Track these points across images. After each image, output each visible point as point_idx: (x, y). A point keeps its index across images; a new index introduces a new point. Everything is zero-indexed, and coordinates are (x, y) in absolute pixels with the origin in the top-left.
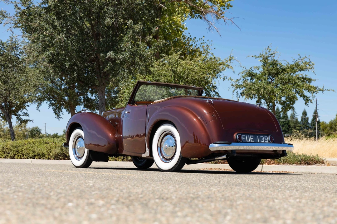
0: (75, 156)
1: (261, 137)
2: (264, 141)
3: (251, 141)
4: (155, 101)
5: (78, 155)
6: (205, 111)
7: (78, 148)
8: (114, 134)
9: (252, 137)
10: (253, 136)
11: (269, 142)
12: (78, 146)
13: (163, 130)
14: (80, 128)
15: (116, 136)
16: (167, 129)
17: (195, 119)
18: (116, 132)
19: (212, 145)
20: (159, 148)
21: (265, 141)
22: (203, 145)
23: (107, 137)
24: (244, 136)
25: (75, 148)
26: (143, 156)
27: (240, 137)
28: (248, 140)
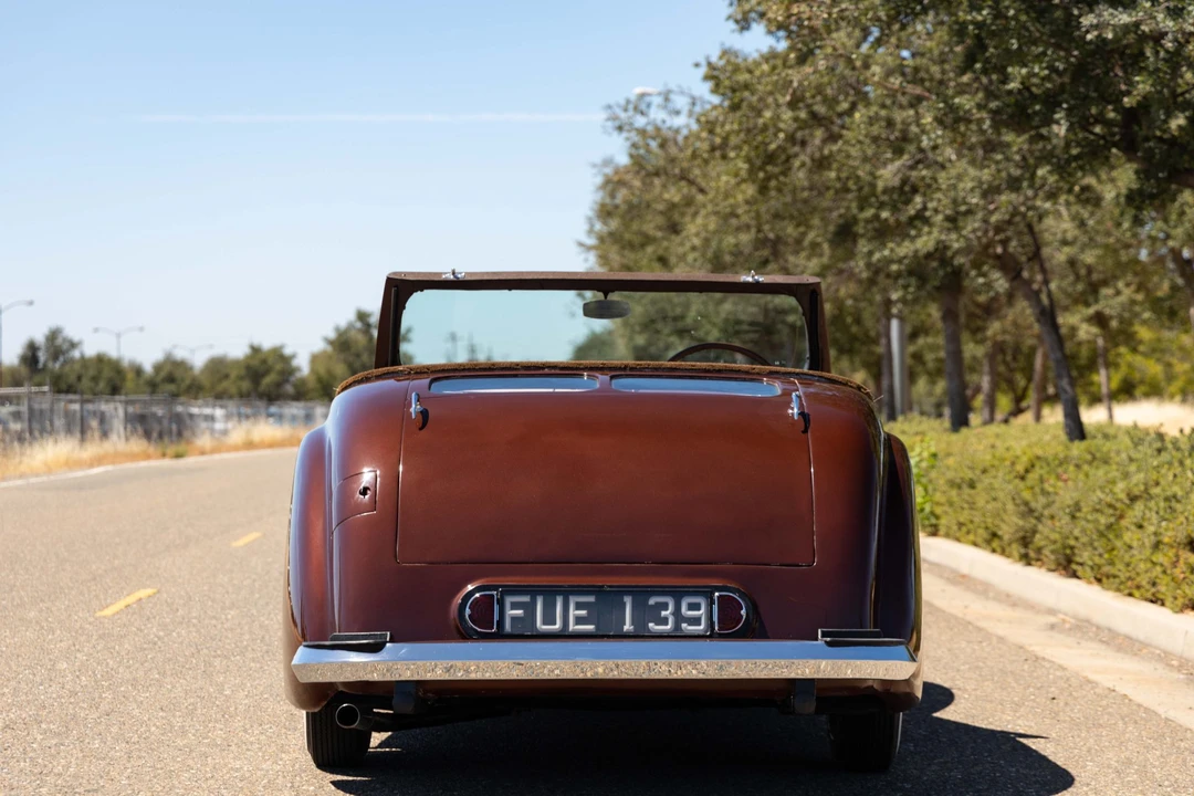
1: (652, 601)
2: (669, 627)
3: (572, 627)
9: (579, 606)
10: (591, 599)
11: (705, 629)
21: (677, 626)
24: (526, 599)
27: (484, 609)
28: (544, 623)
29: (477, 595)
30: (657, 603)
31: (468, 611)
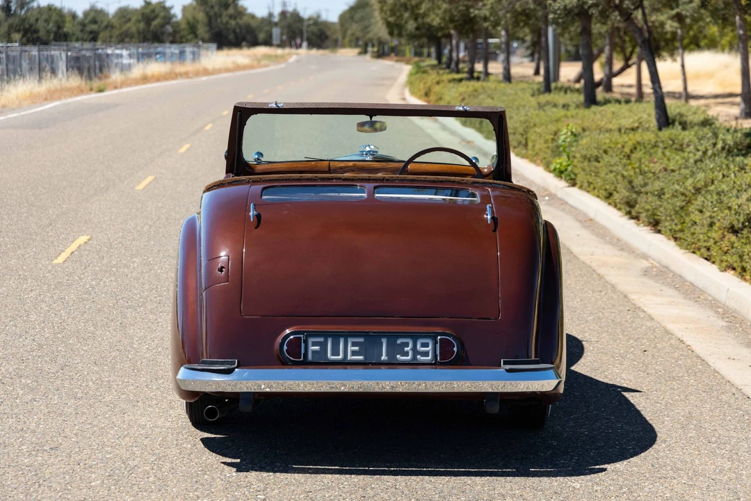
1: (399, 341)
2: (409, 358)
3: (350, 357)
9: (354, 344)
10: (361, 340)
11: (431, 359)
21: (414, 357)
24: (321, 340)
27: (295, 346)
28: (333, 355)
29: (292, 337)
30: (402, 343)
31: (285, 348)
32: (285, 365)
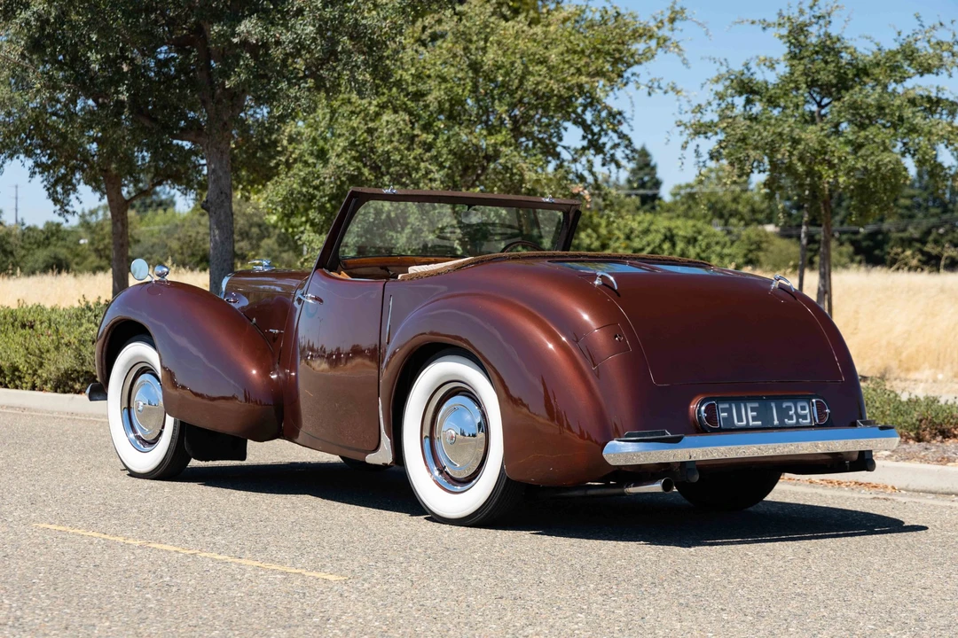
0: (132, 435)
1: (784, 406)
2: (794, 421)
3: (751, 423)
4: (413, 270)
5: (139, 433)
6: (586, 317)
7: (140, 408)
8: (265, 372)
9: (752, 410)
10: (756, 405)
11: (811, 422)
12: (139, 400)
13: (441, 378)
14: (146, 337)
15: (274, 377)
16: (457, 375)
17: (551, 346)
18: (274, 365)
19: (615, 445)
20: (427, 442)
21: (797, 421)
22: (582, 436)
23: (243, 378)
24: (727, 406)
25: (129, 408)
26: (371, 459)
27: (712, 411)
28: (738, 421)
30: (787, 407)
32: (706, 432)
